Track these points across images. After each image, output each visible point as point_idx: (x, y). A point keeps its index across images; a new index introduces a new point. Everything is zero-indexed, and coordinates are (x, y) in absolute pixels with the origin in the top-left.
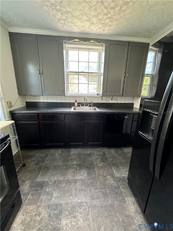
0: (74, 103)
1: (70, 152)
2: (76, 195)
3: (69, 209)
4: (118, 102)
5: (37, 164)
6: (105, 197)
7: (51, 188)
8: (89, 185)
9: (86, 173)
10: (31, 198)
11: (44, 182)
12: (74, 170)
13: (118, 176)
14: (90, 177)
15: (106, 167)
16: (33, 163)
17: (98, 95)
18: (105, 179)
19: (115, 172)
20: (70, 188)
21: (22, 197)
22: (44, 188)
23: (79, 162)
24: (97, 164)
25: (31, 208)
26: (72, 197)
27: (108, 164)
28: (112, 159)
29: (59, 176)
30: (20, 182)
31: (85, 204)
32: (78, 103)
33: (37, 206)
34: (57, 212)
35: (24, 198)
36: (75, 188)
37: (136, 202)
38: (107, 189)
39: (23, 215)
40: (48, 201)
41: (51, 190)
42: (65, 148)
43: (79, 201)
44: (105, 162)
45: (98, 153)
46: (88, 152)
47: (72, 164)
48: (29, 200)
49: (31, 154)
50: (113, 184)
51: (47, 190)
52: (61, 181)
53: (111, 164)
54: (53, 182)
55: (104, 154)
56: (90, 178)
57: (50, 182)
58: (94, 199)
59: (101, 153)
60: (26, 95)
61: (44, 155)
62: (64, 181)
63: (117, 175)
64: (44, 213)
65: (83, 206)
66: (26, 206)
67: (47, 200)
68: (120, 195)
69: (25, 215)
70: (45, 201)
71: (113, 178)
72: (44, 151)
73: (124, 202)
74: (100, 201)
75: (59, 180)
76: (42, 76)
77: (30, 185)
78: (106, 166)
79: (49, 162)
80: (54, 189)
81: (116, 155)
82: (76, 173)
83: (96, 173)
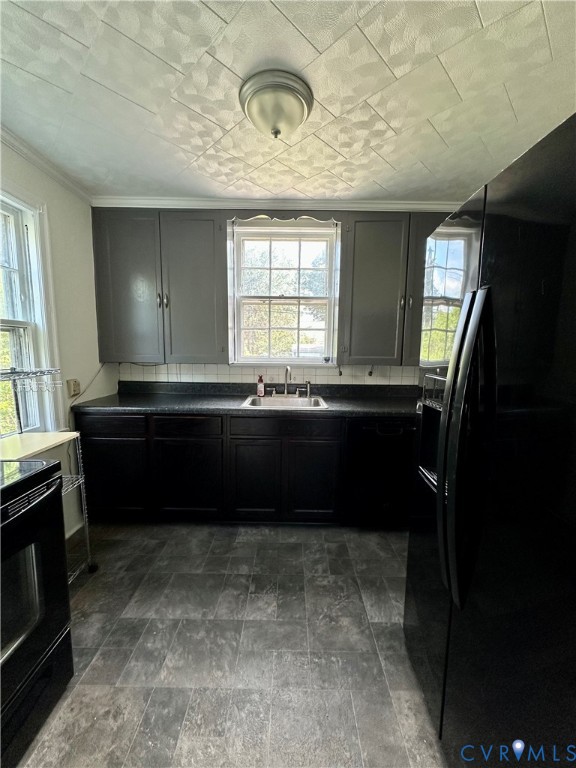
0: (255, 385)
1: (233, 536)
2: (231, 668)
3: (207, 707)
4: (391, 384)
5: (130, 568)
6: (324, 681)
7: (162, 640)
8: (277, 642)
9: (275, 604)
10: (100, 663)
11: (143, 622)
12: (239, 592)
13: (376, 621)
14: (283, 618)
15: (342, 589)
16: (120, 564)
17: (327, 360)
18: (332, 628)
19: (368, 608)
20: (218, 646)
21: (76, 659)
22: (141, 640)
23: (258, 569)
24: (312, 580)
25: (97, 694)
26: (220, 674)
27: (350, 581)
28: (364, 567)
29: (189, 606)
30: (73, 615)
31: (256, 697)
32: (266, 386)
33: (112, 690)
34: (169, 713)
35: (79, 662)
36: (232, 648)
37: (423, 709)
38: (333, 659)
39: (72, 710)
40: (147, 678)
41: (159, 646)
42: (222, 525)
43: (240, 686)
44: (341, 574)
45: (321, 545)
46: (293, 540)
47: (236, 572)
48: (94, 669)
49: (118, 537)
50: (356, 643)
51: (149, 645)
52: (195, 621)
53: (359, 582)
54: (171, 622)
55: (342, 550)
56: (286, 620)
57: (162, 623)
58: (286, 684)
59: (333, 546)
60: (120, 363)
61: (154, 542)
62: (203, 622)
63: (375, 616)
64: (131, 713)
65: (250, 701)
66: (82, 687)
67: (145, 674)
68: (375, 679)
69: (76, 711)
70: (138, 676)
71: (360, 624)
72: (155, 530)
73: (383, 703)
74: (306, 692)
75: (187, 620)
76: (166, 310)
77: (103, 628)
78: (344, 586)
79: (166, 563)
80: (169, 645)
81: (382, 554)
82: (244, 601)
83: (307, 606)
